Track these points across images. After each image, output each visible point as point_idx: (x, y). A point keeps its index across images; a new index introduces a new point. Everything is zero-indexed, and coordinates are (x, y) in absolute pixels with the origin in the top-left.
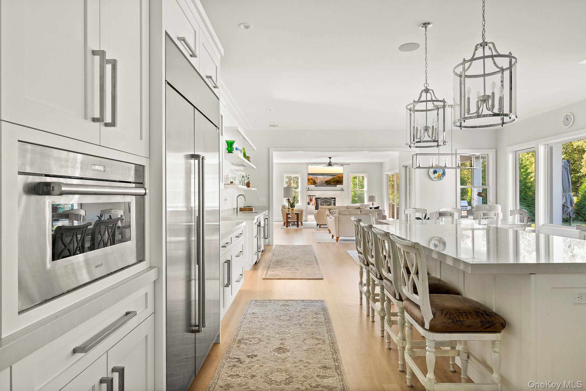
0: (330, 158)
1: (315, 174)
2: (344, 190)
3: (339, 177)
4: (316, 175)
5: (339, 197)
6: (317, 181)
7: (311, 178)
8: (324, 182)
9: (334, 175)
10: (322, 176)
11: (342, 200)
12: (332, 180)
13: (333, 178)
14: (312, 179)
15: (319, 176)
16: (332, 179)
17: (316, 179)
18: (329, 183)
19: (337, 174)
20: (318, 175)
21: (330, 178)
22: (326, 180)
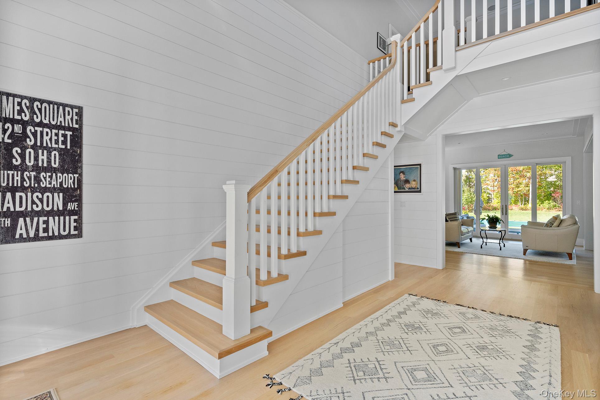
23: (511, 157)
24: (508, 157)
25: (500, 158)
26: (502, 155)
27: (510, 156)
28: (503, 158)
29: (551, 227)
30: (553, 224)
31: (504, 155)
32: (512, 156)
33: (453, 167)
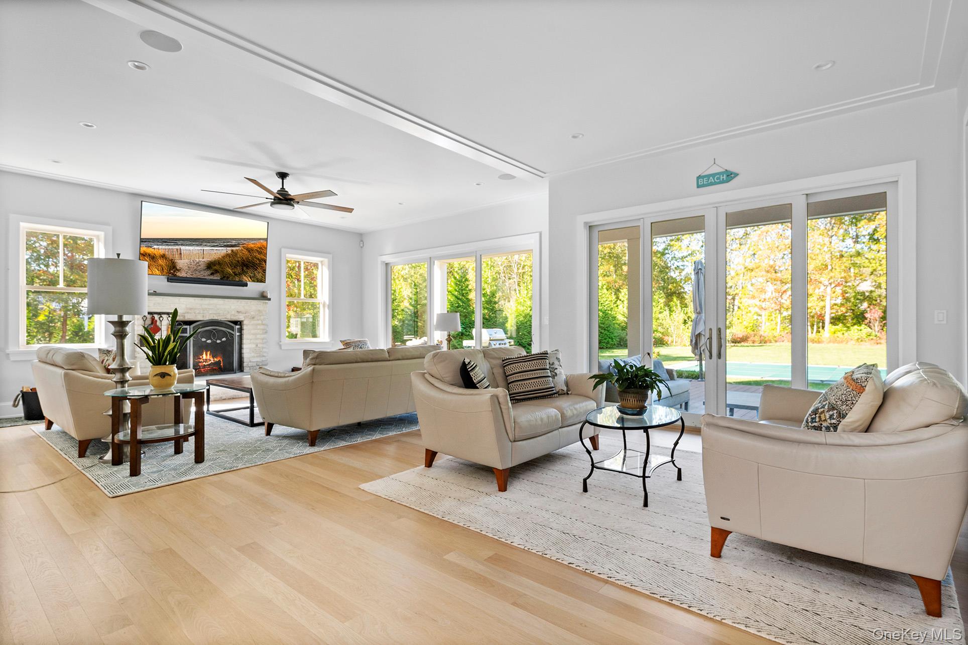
0: (283, 176)
1: (173, 239)
2: (270, 299)
3: (250, 250)
4: (178, 245)
5: (253, 318)
6: (181, 263)
7: (162, 252)
8: (203, 266)
9: (234, 243)
10: (198, 245)
11: (262, 327)
12: (227, 260)
13: (230, 252)
14: (163, 256)
15: (187, 248)
16: (228, 255)
17: (177, 256)
18: (217, 267)
19: (244, 239)
20: (185, 243)
21: (221, 252)
22: (208, 259)
23: (734, 177)
24: (723, 182)
25: (704, 186)
26: (708, 176)
27: (730, 176)
28: (712, 184)
29: (835, 428)
30: (844, 417)
31: (713, 175)
32: (737, 175)
33: (586, 223)
